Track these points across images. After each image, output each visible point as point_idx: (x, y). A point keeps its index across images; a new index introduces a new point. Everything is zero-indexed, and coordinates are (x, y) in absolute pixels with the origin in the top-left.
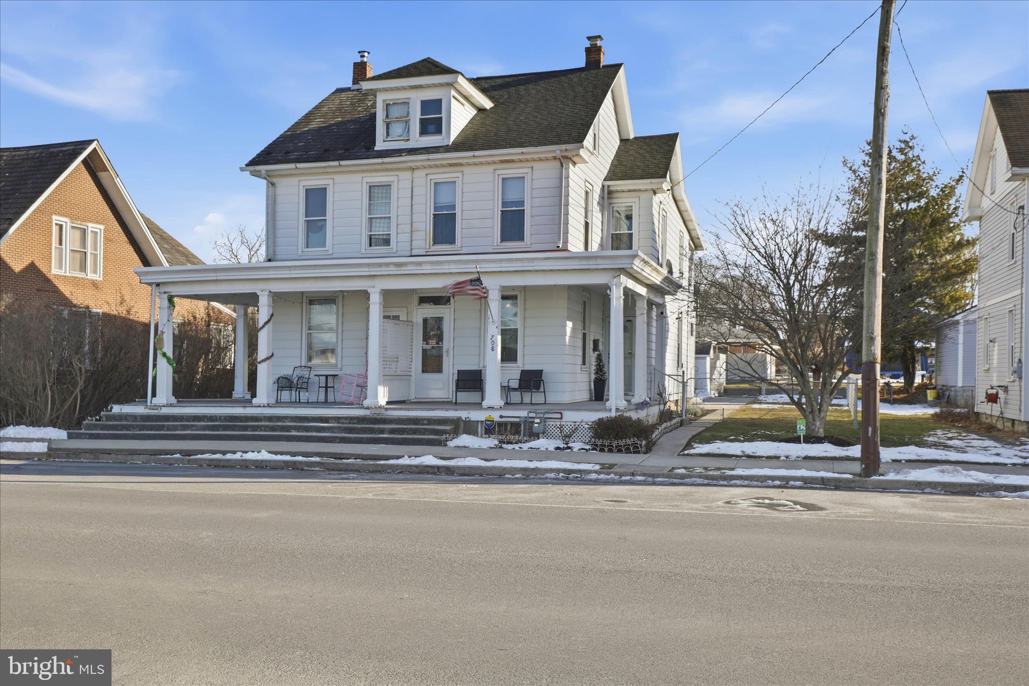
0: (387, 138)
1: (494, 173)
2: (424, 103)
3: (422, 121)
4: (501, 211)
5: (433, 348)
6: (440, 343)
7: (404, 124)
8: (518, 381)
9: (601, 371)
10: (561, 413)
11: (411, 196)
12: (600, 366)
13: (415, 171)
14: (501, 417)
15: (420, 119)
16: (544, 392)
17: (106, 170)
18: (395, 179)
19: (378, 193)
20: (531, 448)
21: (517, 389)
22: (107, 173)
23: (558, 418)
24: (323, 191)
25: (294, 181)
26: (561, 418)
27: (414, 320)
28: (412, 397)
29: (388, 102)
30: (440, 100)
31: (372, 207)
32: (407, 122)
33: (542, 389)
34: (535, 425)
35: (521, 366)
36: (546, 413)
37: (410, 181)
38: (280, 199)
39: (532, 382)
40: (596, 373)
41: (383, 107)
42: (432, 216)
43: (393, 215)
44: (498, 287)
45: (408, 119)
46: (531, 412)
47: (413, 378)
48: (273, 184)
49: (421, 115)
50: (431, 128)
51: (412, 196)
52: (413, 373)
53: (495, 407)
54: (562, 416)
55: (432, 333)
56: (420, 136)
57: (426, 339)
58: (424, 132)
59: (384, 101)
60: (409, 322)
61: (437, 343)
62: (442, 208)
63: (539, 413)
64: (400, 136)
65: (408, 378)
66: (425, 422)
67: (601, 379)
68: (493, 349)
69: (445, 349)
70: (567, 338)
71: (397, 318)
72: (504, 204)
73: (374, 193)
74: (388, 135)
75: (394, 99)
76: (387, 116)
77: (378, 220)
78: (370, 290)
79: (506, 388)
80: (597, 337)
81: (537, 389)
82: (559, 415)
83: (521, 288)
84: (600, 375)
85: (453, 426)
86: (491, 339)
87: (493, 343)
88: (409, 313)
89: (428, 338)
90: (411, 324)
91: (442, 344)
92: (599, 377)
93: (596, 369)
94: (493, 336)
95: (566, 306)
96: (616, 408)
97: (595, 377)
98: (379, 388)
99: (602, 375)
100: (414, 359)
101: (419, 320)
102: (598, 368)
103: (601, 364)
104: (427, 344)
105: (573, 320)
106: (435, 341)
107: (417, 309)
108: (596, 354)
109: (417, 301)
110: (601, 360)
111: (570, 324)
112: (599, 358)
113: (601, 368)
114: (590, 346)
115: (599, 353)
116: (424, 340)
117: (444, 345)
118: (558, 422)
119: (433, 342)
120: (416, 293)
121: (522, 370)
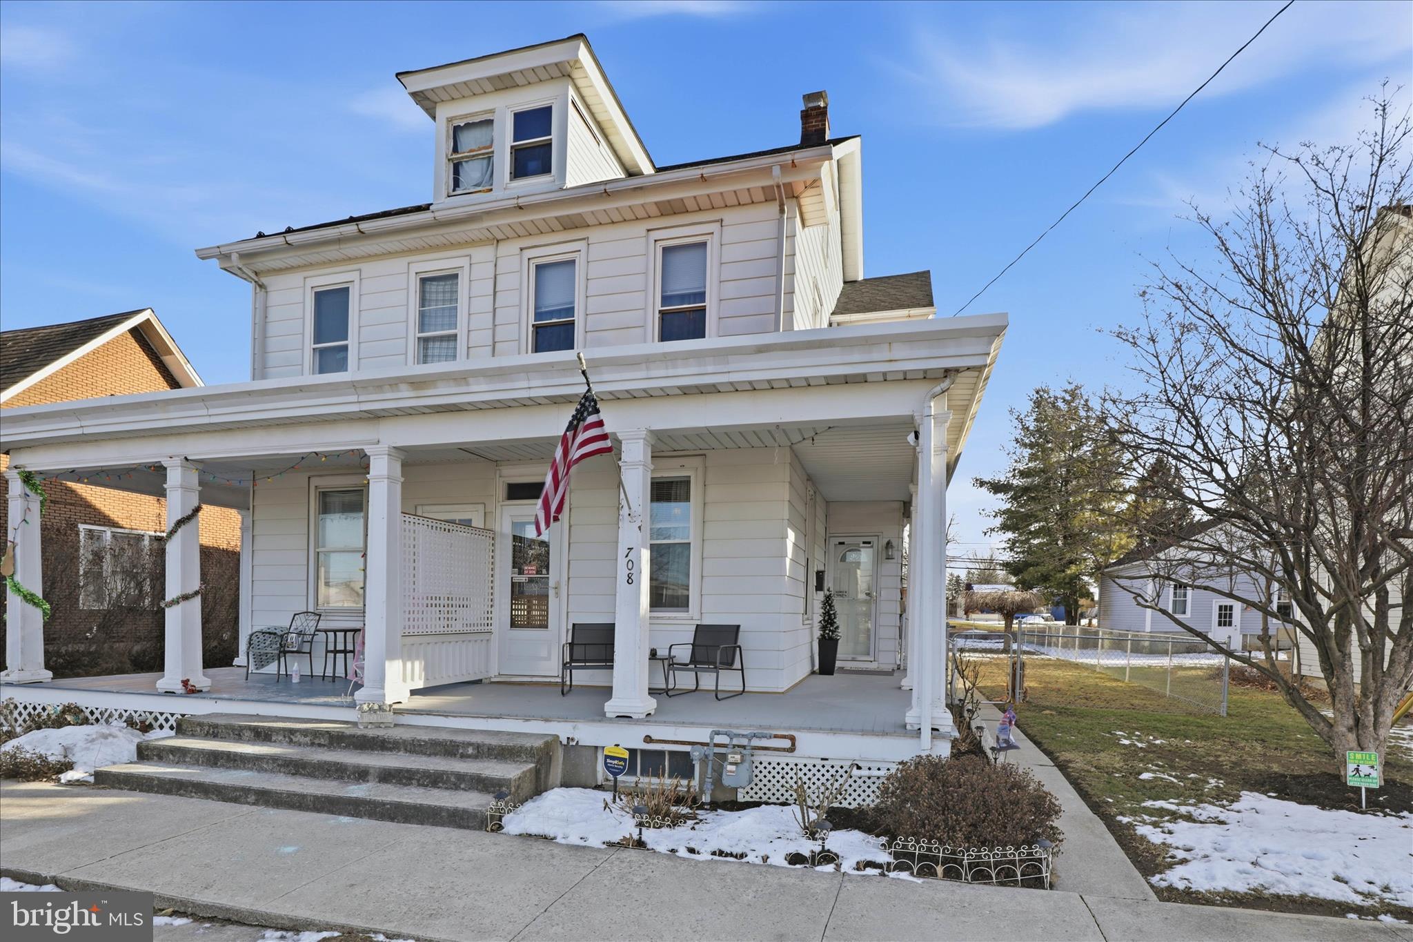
0: (454, 190)
1: (647, 237)
2: (520, 118)
3: (516, 151)
4: (660, 311)
5: (531, 580)
6: (544, 571)
7: (485, 162)
8: (691, 647)
9: (832, 623)
10: (793, 739)
11: (491, 292)
12: (830, 615)
13: (501, 244)
14: (648, 739)
15: (512, 147)
16: (742, 670)
17: (171, 353)
18: (463, 262)
19: (437, 292)
20: (721, 853)
21: (687, 665)
22: (172, 356)
23: (784, 750)
24: (342, 294)
25: (295, 279)
26: (792, 749)
27: (497, 529)
28: (493, 673)
29: (456, 123)
30: (548, 110)
31: (426, 320)
32: (489, 158)
33: (737, 665)
34: (730, 768)
35: (697, 616)
36: (755, 736)
37: (493, 264)
38: (273, 314)
39: (719, 652)
40: (824, 628)
41: (448, 131)
42: (531, 329)
43: (461, 330)
44: (643, 433)
45: (490, 150)
46: (718, 733)
47: (495, 638)
48: (261, 286)
49: (515, 141)
50: (532, 165)
51: (495, 292)
52: (494, 628)
53: (636, 715)
54: (793, 744)
55: (531, 552)
56: (511, 180)
57: (518, 564)
58: (519, 171)
59: (449, 120)
60: (488, 531)
61: (539, 572)
62: (551, 314)
63: (738, 735)
64: (477, 185)
65: (486, 636)
67: (831, 638)
68: (630, 580)
69: (552, 583)
70: (788, 561)
71: (467, 523)
72: (666, 300)
73: (430, 292)
74: (457, 184)
75: (466, 116)
76: (455, 150)
77: (437, 344)
78: (368, 450)
79: (666, 662)
80: (821, 568)
81: (729, 664)
82: (787, 744)
83: (697, 462)
84: (830, 630)
85: (532, 762)
86: (627, 556)
87: (630, 566)
88: (488, 515)
89: (522, 561)
90: (492, 536)
91: (548, 574)
92: (828, 634)
93: (824, 620)
94: (630, 549)
95: (787, 497)
96: (933, 729)
97: (821, 635)
98: (387, 664)
99: (833, 632)
100: (496, 602)
101: (505, 527)
102: (826, 618)
103: (832, 612)
104: (521, 572)
105: (795, 529)
106: (533, 568)
107: (502, 506)
108: (821, 596)
109: (501, 491)
110: (830, 606)
111: (791, 535)
112: (828, 601)
113: (832, 620)
114: (813, 581)
115: (828, 593)
116: (515, 565)
117: (550, 576)
118: (784, 759)
119: (531, 569)
120: (500, 476)
121: (697, 625)
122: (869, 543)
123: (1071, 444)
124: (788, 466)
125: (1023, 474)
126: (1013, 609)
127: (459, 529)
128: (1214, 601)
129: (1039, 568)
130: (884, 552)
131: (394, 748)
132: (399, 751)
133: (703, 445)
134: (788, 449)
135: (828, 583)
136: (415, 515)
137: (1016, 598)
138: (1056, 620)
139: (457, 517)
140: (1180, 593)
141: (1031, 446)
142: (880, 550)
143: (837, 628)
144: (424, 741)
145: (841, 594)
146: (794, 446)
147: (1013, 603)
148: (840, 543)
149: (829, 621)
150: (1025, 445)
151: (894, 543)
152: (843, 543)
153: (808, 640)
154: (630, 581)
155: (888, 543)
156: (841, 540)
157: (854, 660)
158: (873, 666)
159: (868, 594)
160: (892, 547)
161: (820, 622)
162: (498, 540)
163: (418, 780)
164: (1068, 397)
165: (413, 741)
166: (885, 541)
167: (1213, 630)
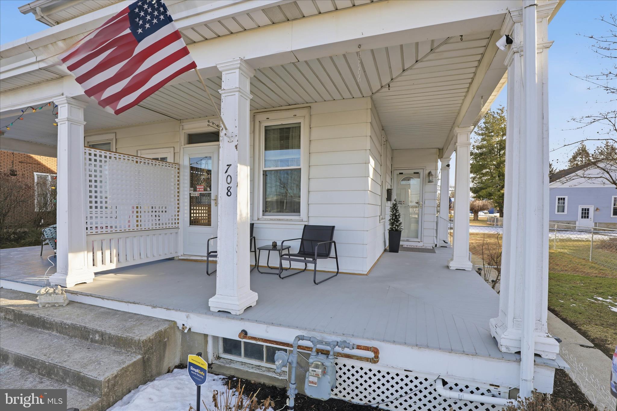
5: (201, 195)
6: (208, 189)
8: (301, 240)
9: (398, 221)
10: (376, 351)
12: (396, 216)
14: (244, 334)
16: (336, 258)
23: (367, 359)
26: (375, 360)
27: (181, 163)
28: (180, 253)
33: (332, 254)
34: (312, 378)
35: (305, 219)
36: (338, 345)
40: (392, 224)
44: (237, 63)
46: (302, 339)
47: (181, 231)
52: (180, 225)
53: (233, 313)
54: (377, 357)
55: (201, 177)
57: (193, 185)
61: (205, 190)
63: (321, 343)
65: (176, 230)
66: (97, 337)
67: (397, 230)
69: (213, 197)
70: (370, 180)
71: (163, 159)
78: (56, 101)
80: (390, 188)
81: (325, 255)
82: (371, 355)
83: (304, 112)
84: (396, 225)
85: (139, 354)
86: (226, 172)
87: (229, 181)
88: (176, 154)
89: (196, 183)
90: (177, 167)
91: (211, 190)
92: (395, 227)
93: (392, 219)
94: (229, 166)
95: (369, 134)
96: (536, 355)
97: (390, 228)
98: (70, 256)
99: (398, 226)
100: (181, 209)
101: (186, 162)
102: (394, 218)
103: (397, 214)
104: (195, 190)
105: (374, 158)
106: (202, 187)
107: (183, 148)
108: (389, 204)
109: (183, 139)
110: (397, 210)
111: (372, 162)
112: (394, 208)
113: (397, 219)
114: (385, 196)
115: (395, 202)
116: (191, 186)
117: (212, 192)
118: (367, 366)
119: (201, 188)
120: (183, 129)
121: (305, 226)
122: (418, 173)
123: (502, 133)
124: (369, 111)
125: (479, 148)
126: (478, 209)
127: (161, 164)
128: (579, 206)
129: (486, 190)
130: (427, 178)
131: (50, 328)
132: (53, 331)
133: (308, 99)
134: (369, 98)
135: (394, 196)
136: (116, 152)
137: (480, 204)
138: (490, 213)
139: (159, 156)
140: (561, 202)
141: (482, 134)
142: (424, 177)
143: (400, 224)
144: (68, 325)
145: (400, 202)
146: (374, 96)
147: (478, 206)
148: (400, 173)
149: (395, 219)
150: (479, 134)
151: (433, 173)
152: (402, 173)
153: (382, 232)
154: (229, 194)
155: (430, 173)
156: (401, 172)
157: (408, 241)
158: (420, 245)
159: (417, 203)
160: (432, 175)
161: (390, 220)
162: (181, 170)
163: (39, 370)
164: (500, 112)
165: (61, 323)
166: (427, 172)
167: (578, 220)
